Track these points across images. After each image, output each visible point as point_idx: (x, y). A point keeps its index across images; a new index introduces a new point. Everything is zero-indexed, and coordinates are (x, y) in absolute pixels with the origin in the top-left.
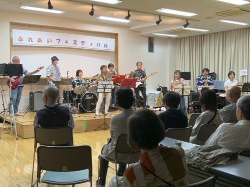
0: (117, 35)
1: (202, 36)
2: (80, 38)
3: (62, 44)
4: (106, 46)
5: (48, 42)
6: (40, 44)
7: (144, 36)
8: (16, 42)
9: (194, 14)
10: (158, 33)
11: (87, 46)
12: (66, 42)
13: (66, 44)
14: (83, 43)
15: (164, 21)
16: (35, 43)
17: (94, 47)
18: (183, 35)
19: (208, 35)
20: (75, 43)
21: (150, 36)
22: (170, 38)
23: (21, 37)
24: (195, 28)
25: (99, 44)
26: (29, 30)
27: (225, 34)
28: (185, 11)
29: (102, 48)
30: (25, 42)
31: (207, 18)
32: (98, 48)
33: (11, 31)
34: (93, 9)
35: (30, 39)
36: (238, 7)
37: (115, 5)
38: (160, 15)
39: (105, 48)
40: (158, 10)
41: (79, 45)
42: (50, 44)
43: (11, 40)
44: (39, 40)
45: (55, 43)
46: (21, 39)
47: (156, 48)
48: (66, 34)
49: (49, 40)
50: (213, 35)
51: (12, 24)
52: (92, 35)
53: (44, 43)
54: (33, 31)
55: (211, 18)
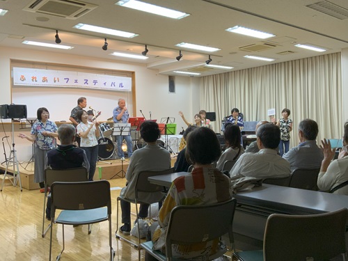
0: (133, 73)
1: (227, 74)
2: (91, 77)
3: (71, 83)
4: (121, 85)
5: (55, 81)
6: (45, 84)
7: (164, 75)
8: (17, 82)
9: (217, 49)
10: (179, 70)
11: (100, 86)
12: (76, 81)
13: (75, 84)
14: (95, 82)
15: (185, 57)
16: (40, 83)
17: (108, 87)
18: (206, 73)
19: (233, 73)
20: (86, 82)
21: (170, 74)
22: (192, 76)
23: (23, 77)
24: (218, 65)
25: (113, 84)
26: (33, 68)
27: (251, 71)
28: (208, 45)
29: (117, 88)
30: (28, 82)
31: (230, 53)
32: (113, 88)
33: (11, 70)
34: (106, 43)
35: (34, 79)
36: (262, 41)
37: (130, 39)
38: (181, 50)
39: (121, 88)
40: (179, 45)
41: (91, 85)
42: (57, 84)
43: (12, 79)
44: (45, 80)
45: (63, 83)
46: (23, 79)
47: (178, 87)
48: (76, 72)
49: (56, 79)
50: (238, 72)
51: (12, 61)
52: (105, 74)
53: (50, 83)
54: (38, 70)
55: (236, 53)
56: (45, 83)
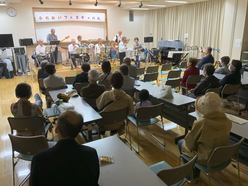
0: (106, 10)
2: (80, 14)
3: (69, 19)
4: (98, 18)
7: (126, 10)
8: (38, 20)
11: (85, 19)
12: (71, 18)
13: (71, 19)
14: (83, 17)
16: (50, 20)
17: (91, 20)
20: (77, 18)
21: (130, 10)
23: (40, 17)
25: (94, 18)
26: (46, 11)
29: (96, 20)
30: (44, 20)
32: (94, 20)
33: (33, 13)
35: (47, 18)
39: (98, 20)
41: (80, 19)
42: (60, 20)
43: (34, 19)
44: (53, 18)
45: (63, 19)
46: (41, 18)
47: (135, 18)
48: (71, 12)
49: (60, 17)
51: (33, 8)
52: (88, 12)
53: (56, 19)
56: (54, 20)
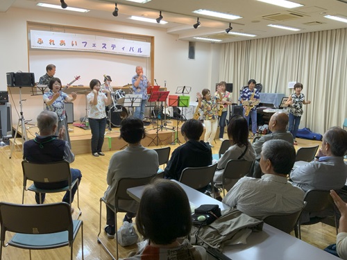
0: (152, 38)
1: (249, 41)
2: (110, 41)
3: (89, 47)
4: (140, 50)
5: (73, 45)
7: (183, 40)
8: (35, 45)
9: (238, 17)
10: (199, 37)
11: (118, 50)
12: (94, 45)
13: (93, 48)
14: (113, 46)
15: (203, 24)
16: (57, 46)
17: (127, 52)
18: (228, 40)
19: (256, 41)
20: (104, 47)
21: (191, 40)
22: (214, 43)
23: (40, 39)
24: (240, 32)
25: (132, 49)
26: (50, 31)
27: (274, 40)
28: (228, 13)
29: (136, 53)
30: (46, 45)
31: (253, 22)
32: (131, 53)
33: (28, 32)
34: (116, 8)
35: (52, 42)
36: (288, 10)
37: (142, 4)
38: (198, 17)
40: (196, 12)
41: (109, 49)
42: (75, 48)
43: (29, 42)
44: (62, 43)
45: (80, 47)
46: (40, 42)
47: (197, 54)
48: (94, 36)
49: (74, 43)
50: (261, 41)
51: (29, 23)
52: (124, 38)
53: (68, 46)
54: (55, 33)
55: (258, 21)
56: (63, 46)
